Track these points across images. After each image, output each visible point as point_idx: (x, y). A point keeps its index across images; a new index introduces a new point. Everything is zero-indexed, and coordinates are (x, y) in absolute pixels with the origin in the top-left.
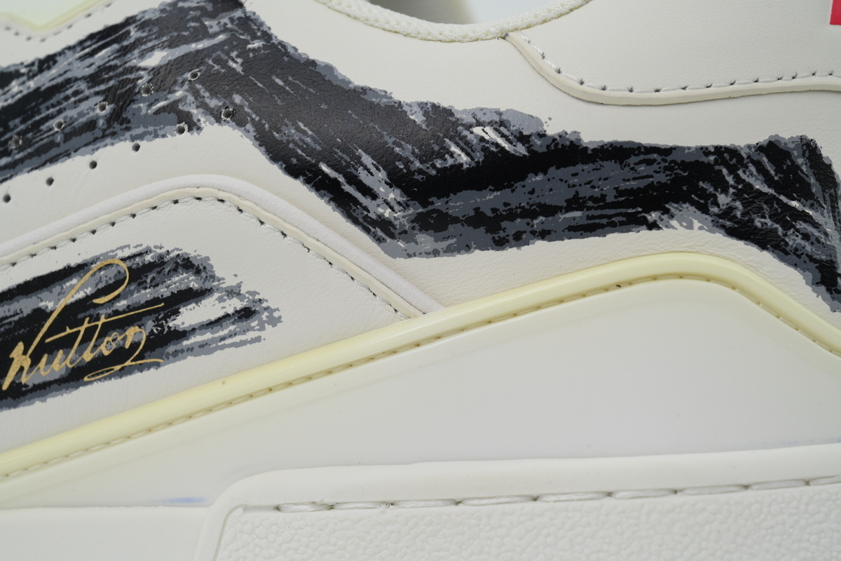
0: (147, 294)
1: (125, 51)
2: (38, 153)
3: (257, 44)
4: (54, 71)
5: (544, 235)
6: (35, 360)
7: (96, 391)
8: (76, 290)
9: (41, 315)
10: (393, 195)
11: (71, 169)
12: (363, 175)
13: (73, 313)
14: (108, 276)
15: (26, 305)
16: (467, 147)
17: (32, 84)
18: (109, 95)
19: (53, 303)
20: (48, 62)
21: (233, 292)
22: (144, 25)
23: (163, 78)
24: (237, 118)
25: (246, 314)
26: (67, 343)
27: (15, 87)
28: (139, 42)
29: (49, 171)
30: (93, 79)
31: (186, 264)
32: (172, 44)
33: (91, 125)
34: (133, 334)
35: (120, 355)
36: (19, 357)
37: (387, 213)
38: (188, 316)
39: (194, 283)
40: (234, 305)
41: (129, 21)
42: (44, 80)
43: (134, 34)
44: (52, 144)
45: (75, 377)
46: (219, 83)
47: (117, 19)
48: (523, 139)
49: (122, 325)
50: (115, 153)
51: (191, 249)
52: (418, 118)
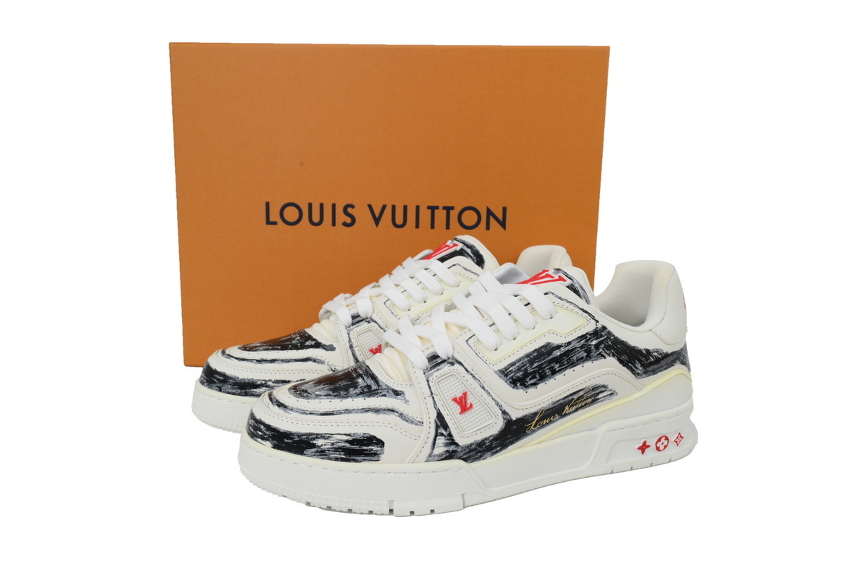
0: (594, 393)
1: (587, 341)
2: (571, 364)
3: (612, 338)
4: (571, 346)
5: (661, 371)
6: (570, 408)
7: (580, 412)
10: (641, 368)
11: (578, 368)
12: (636, 365)
13: (578, 399)
14: (588, 390)
15: (570, 398)
16: (653, 358)
17: (567, 349)
18: (586, 351)
19: (575, 397)
20: (569, 343)
21: (611, 390)
22: (590, 335)
23: (597, 346)
24: (614, 356)
25: (612, 394)
26: (576, 404)
27: (562, 349)
28: (590, 338)
29: (574, 368)
30: (581, 347)
31: (604, 386)
32: (597, 339)
33: (582, 358)
34: (590, 400)
35: (586, 404)
36: (567, 408)
37: (639, 372)
38: (601, 395)
39: (603, 389)
40: (611, 392)
41: (587, 334)
42: (569, 348)
43: (589, 337)
44: (574, 363)
45: (576, 410)
46: (608, 347)
47: (584, 333)
48: (661, 354)
49: (587, 399)
50: (588, 364)
51: (605, 384)
52: (644, 352)
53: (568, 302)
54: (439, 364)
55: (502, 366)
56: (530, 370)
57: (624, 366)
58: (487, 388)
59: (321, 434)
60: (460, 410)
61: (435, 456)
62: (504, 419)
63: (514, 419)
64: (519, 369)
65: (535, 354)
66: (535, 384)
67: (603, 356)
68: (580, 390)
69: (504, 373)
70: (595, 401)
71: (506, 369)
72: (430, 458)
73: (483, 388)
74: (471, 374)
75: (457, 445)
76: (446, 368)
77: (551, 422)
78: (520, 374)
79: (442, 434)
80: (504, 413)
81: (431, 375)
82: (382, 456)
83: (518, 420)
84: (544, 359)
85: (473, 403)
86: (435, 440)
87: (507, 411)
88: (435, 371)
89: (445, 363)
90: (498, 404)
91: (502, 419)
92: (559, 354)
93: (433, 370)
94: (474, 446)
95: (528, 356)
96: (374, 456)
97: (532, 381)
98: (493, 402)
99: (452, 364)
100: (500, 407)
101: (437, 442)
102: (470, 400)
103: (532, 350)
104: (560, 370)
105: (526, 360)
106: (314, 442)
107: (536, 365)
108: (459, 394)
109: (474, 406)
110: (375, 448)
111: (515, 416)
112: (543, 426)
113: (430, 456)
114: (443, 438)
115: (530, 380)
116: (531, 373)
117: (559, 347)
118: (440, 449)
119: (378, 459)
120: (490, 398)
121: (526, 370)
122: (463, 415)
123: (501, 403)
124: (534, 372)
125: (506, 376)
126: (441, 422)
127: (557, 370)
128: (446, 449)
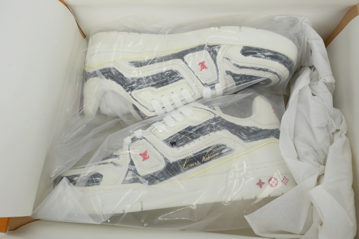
0: (219, 149)
1: (210, 123)
2: (202, 135)
3: (225, 121)
4: (201, 126)
5: (260, 139)
6: (206, 158)
7: (213, 160)
8: (210, 149)
9: (206, 153)
10: (245, 136)
11: (207, 136)
12: (242, 134)
13: (210, 152)
14: (214, 147)
15: (204, 152)
16: (252, 130)
17: (199, 127)
19: (208, 151)
20: (200, 125)
21: (229, 148)
22: (211, 120)
23: (216, 126)
24: (227, 129)
25: (231, 150)
26: (209, 156)
27: (197, 128)
29: (204, 136)
30: (207, 126)
31: (223, 145)
32: (215, 122)
33: (208, 131)
34: (217, 154)
35: (216, 156)
36: (204, 158)
37: (245, 138)
38: (223, 151)
39: (224, 147)
40: (229, 149)
41: (209, 120)
42: (201, 127)
44: (204, 134)
46: (223, 125)
48: (257, 129)
49: (215, 153)
50: (212, 134)
52: (246, 128)
53: (200, 108)
54: (135, 140)
55: (166, 138)
56: (180, 138)
58: (156, 148)
59: (77, 175)
60: (142, 159)
61: (127, 180)
62: (166, 162)
63: (172, 162)
64: (174, 139)
66: (183, 145)
67: (220, 129)
68: (209, 147)
69: (166, 141)
70: (221, 154)
71: (168, 139)
72: (124, 182)
73: (155, 147)
74: (149, 142)
75: (139, 175)
76: (138, 141)
77: (195, 166)
78: (175, 141)
79: (131, 170)
80: (165, 159)
81: (131, 145)
82: (101, 182)
85: (150, 156)
86: (127, 173)
87: (167, 158)
88: (133, 143)
90: (162, 154)
91: (165, 162)
92: (195, 130)
94: (149, 176)
96: (98, 182)
97: (181, 144)
98: (159, 153)
99: (141, 139)
100: (163, 156)
101: (128, 174)
102: (148, 154)
105: (178, 134)
106: (74, 179)
107: (183, 136)
108: (143, 152)
109: (150, 157)
110: (98, 179)
111: (172, 160)
112: (190, 168)
113: (124, 181)
114: (132, 172)
115: (180, 143)
116: (180, 140)
117: (195, 127)
118: (130, 177)
119: (99, 184)
120: (158, 152)
121: (178, 138)
122: (144, 161)
123: (163, 154)
124: (182, 139)
125: (167, 142)
126: (132, 163)
127: (195, 137)
128: (133, 177)
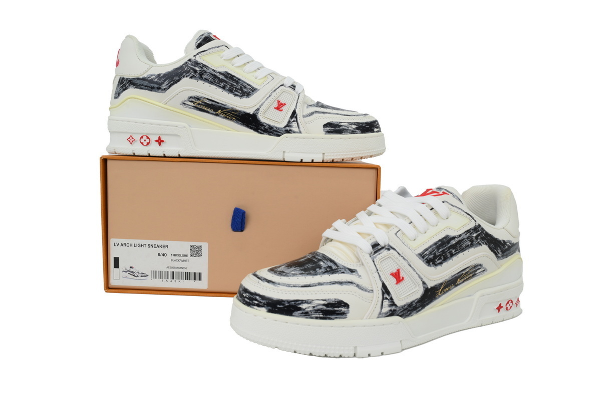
0: (475, 269)
1: (471, 234)
2: (462, 250)
3: (484, 232)
4: (462, 237)
7: (465, 283)
8: (467, 270)
9: (463, 274)
10: (501, 253)
11: (466, 252)
12: (498, 251)
13: (466, 274)
14: (471, 268)
15: (461, 273)
17: (459, 239)
18: (470, 241)
19: (464, 272)
20: (460, 235)
21: (484, 268)
22: (472, 230)
23: (477, 238)
24: (486, 244)
25: (484, 270)
26: (464, 278)
27: (456, 239)
28: (472, 232)
29: (464, 253)
30: (468, 238)
31: (480, 265)
32: (476, 232)
33: (468, 245)
34: (471, 275)
35: (469, 278)
36: (459, 280)
37: (500, 255)
38: (478, 271)
39: (480, 267)
41: (470, 229)
42: (460, 238)
43: (472, 231)
44: (463, 249)
45: (464, 282)
46: (483, 239)
47: (469, 229)
48: (511, 244)
49: (470, 274)
50: (472, 250)
51: (481, 263)
52: (502, 242)
53: (457, 208)
54: (380, 250)
55: (420, 250)
56: (437, 254)
57: (492, 251)
58: (412, 266)
59: (305, 300)
60: (396, 282)
61: (383, 313)
62: (424, 287)
63: (429, 287)
64: (431, 253)
65: (440, 243)
66: (441, 263)
67: (480, 244)
68: (467, 268)
69: (422, 255)
70: (474, 275)
71: (423, 253)
72: (380, 315)
73: (410, 266)
74: (402, 257)
75: (396, 305)
76: (384, 253)
77: (449, 290)
78: (431, 256)
79: (386, 299)
80: (424, 283)
81: (376, 257)
82: (348, 315)
83: (432, 288)
84: (445, 246)
85: (404, 276)
86: (382, 302)
87: (426, 282)
88: (378, 255)
89: (384, 249)
90: (420, 277)
91: (422, 288)
92: (454, 243)
93: (376, 254)
94: (406, 307)
95: (435, 244)
96: (343, 315)
97: (439, 261)
98: (417, 275)
99: (389, 249)
100: (421, 279)
101: (384, 304)
102: (402, 274)
103: (438, 240)
104: (455, 254)
105: (434, 246)
106: (300, 306)
107: (441, 250)
108: (395, 271)
109: (405, 278)
110: (343, 309)
111: (430, 285)
112: (445, 293)
113: (380, 314)
114: (387, 301)
115: (438, 260)
116: (438, 256)
117: (454, 238)
118: (386, 309)
119: (345, 317)
120: (415, 273)
121: (435, 253)
122: (398, 285)
123: (422, 276)
124: (440, 255)
125: (423, 257)
126: (385, 290)
127: (454, 253)
128: (389, 309)
